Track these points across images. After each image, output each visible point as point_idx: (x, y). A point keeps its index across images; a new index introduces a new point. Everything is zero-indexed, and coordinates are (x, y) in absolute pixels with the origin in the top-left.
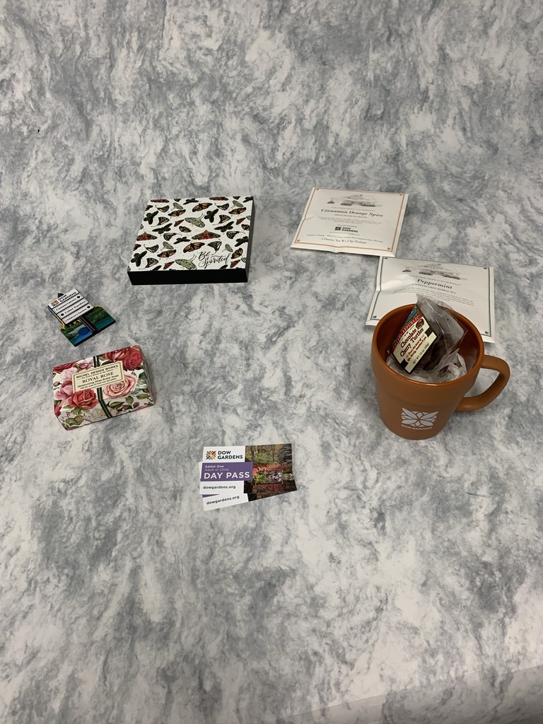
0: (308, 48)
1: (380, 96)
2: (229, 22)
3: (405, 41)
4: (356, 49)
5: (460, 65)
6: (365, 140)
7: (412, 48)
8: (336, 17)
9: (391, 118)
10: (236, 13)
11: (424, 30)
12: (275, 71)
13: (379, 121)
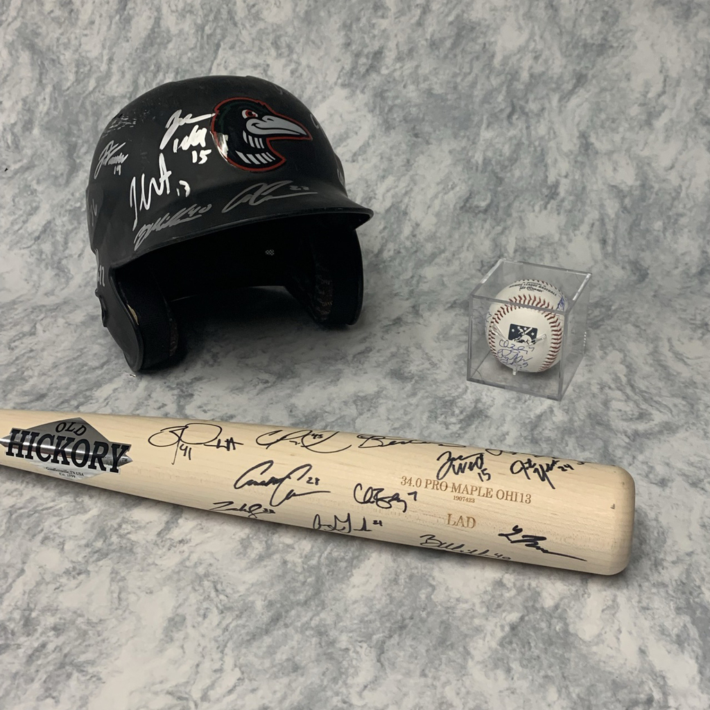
0: (397, 115)
1: (488, 184)
2: (297, 74)
3: (533, 121)
4: (463, 124)
5: (609, 159)
6: (456, 236)
7: (542, 130)
8: (441, 84)
9: (500, 213)
10: (309, 66)
11: (560, 112)
12: (348, 137)
13: (481, 215)
